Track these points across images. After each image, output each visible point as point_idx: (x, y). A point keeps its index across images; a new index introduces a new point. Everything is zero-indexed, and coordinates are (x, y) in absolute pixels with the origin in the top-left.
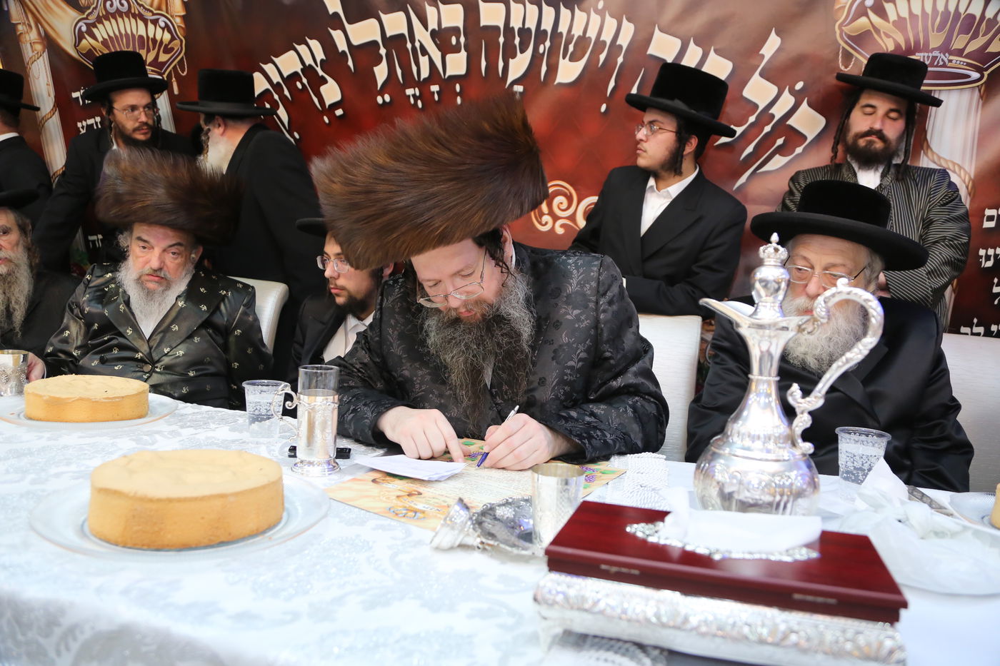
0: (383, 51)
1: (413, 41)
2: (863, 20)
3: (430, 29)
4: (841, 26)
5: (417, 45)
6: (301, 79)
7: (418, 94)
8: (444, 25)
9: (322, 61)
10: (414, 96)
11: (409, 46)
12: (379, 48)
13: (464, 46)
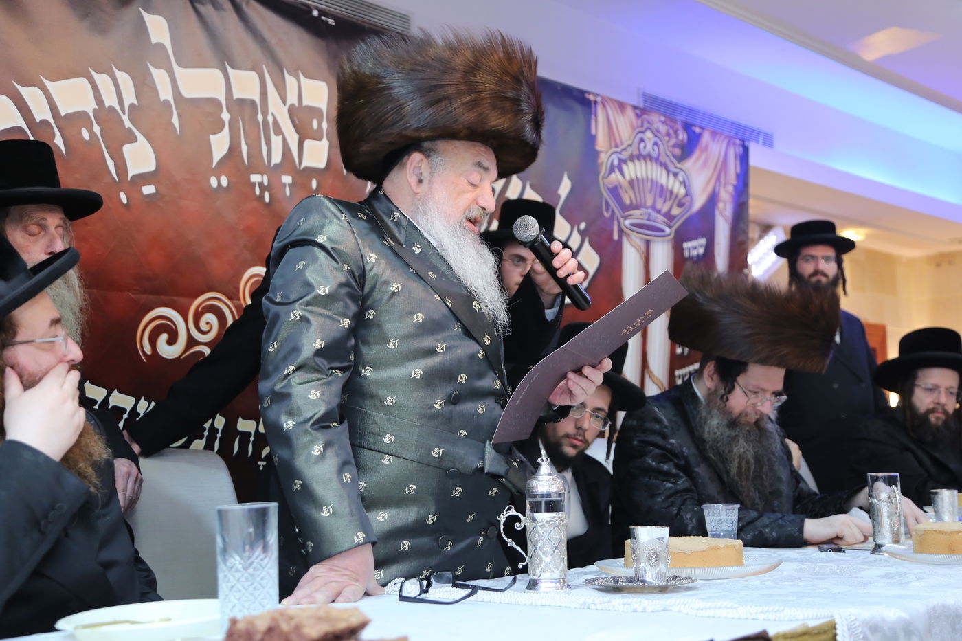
0: (226, 116)
1: (265, 114)
2: (613, 176)
3: (288, 103)
4: (603, 178)
5: (270, 119)
6: (92, 125)
7: (266, 183)
8: (305, 103)
9: (132, 106)
10: (261, 184)
11: (260, 117)
12: (222, 111)
13: (327, 134)
